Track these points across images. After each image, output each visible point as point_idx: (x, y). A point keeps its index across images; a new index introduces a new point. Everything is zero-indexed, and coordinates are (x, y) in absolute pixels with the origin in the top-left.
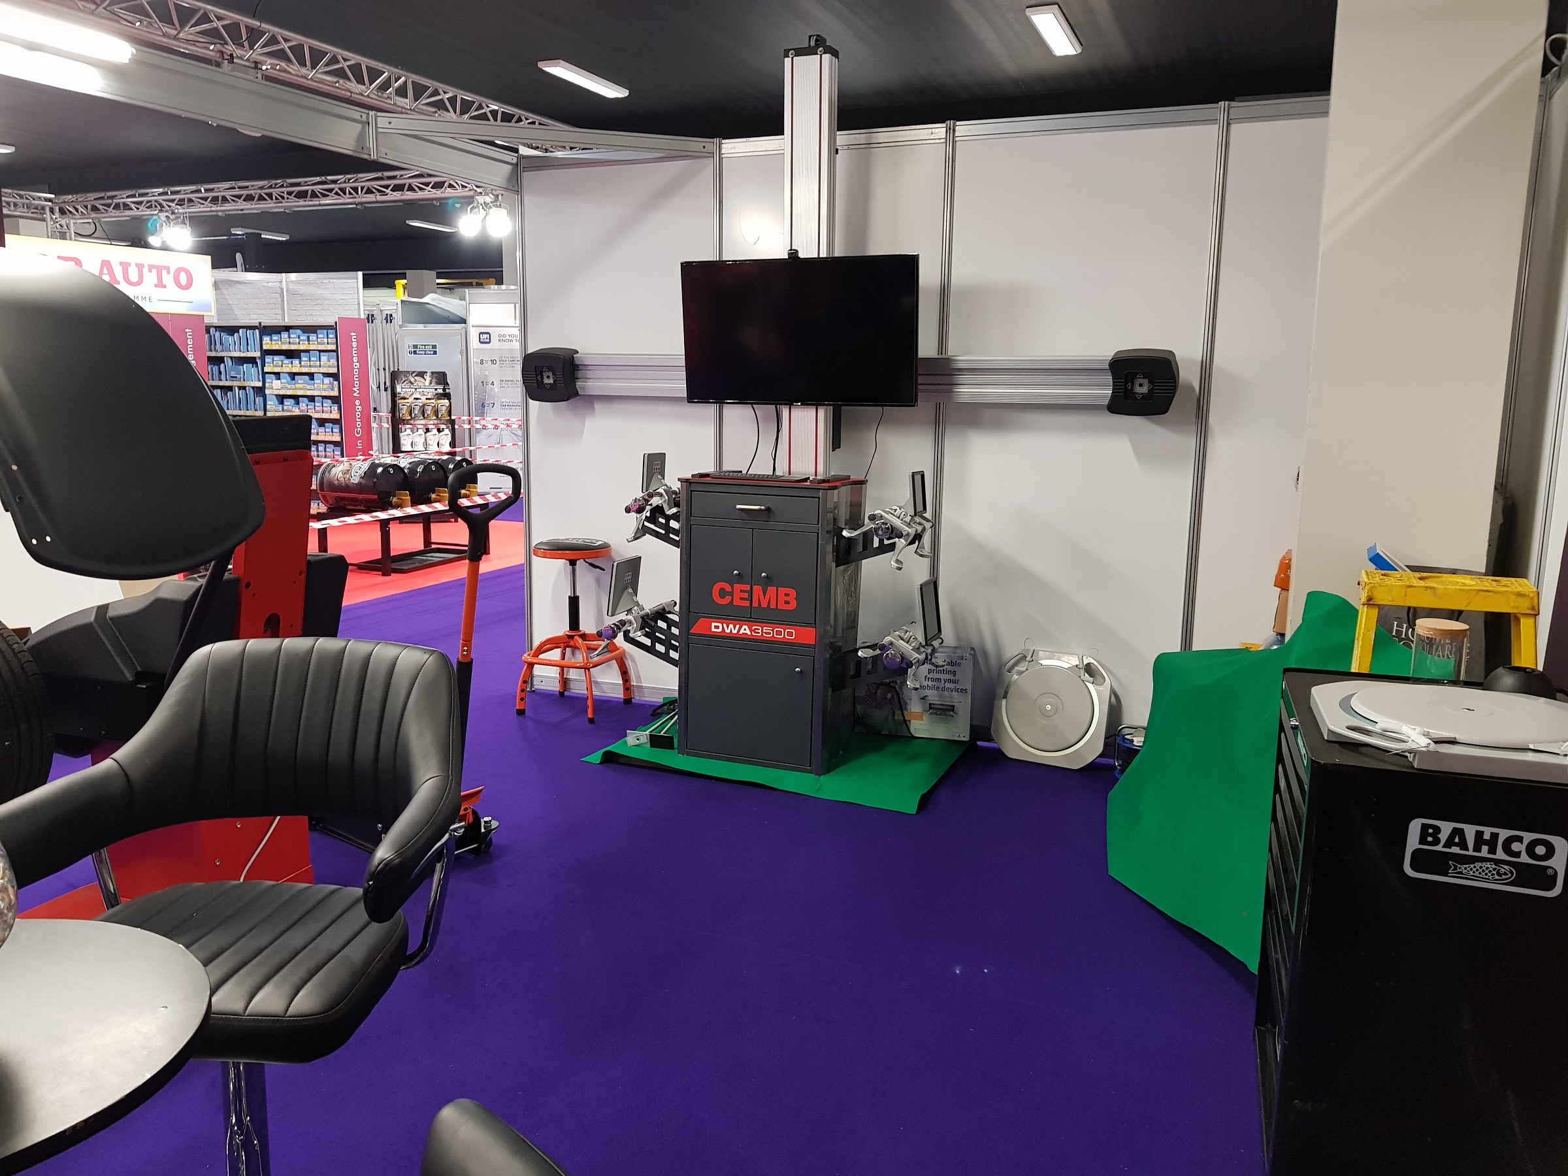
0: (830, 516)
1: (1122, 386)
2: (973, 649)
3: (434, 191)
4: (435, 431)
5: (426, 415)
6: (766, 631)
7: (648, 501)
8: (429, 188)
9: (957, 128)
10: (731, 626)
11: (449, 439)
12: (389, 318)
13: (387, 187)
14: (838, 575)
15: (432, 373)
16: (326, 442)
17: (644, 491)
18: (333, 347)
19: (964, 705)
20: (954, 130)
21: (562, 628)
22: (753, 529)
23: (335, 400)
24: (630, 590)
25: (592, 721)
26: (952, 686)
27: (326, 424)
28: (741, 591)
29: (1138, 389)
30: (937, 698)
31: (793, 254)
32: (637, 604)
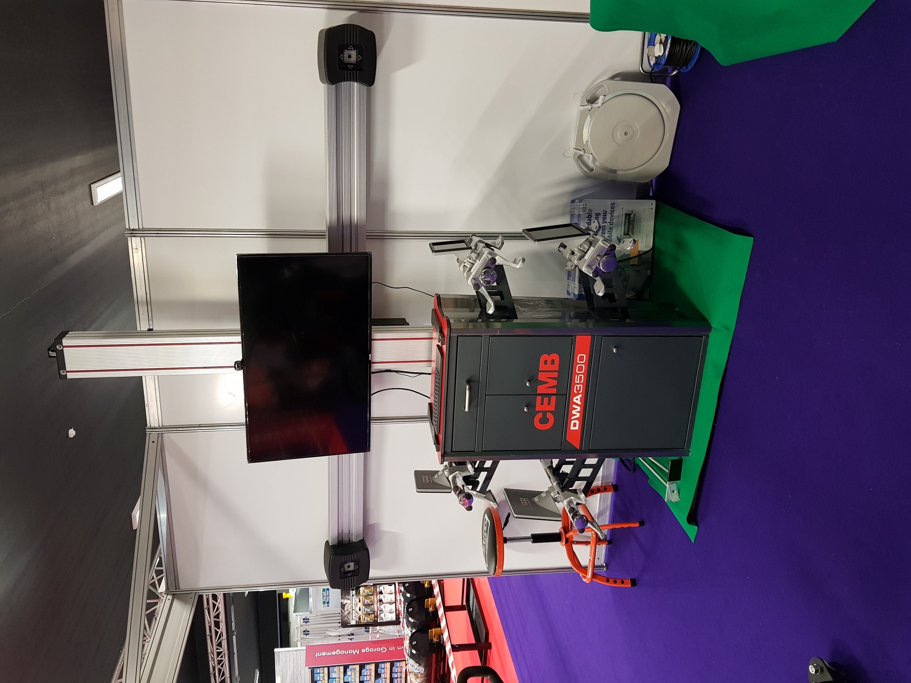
0: (471, 326)
1: (350, 73)
2: (573, 201)
3: (219, 601)
4: (382, 597)
5: (371, 603)
6: (579, 380)
7: (461, 490)
8: (217, 604)
9: (132, 227)
10: (574, 412)
11: (387, 586)
12: (306, 620)
13: (216, 632)
14: (524, 316)
15: (342, 598)
16: (391, 672)
17: (449, 491)
18: (326, 669)
19: (625, 205)
20: (134, 230)
21: (559, 548)
22: (486, 395)
23: (362, 667)
24: (536, 499)
25: (642, 523)
26: (608, 216)
27: (379, 673)
28: (542, 404)
29: (353, 59)
30: (620, 228)
31: (239, 365)
32: (548, 492)
